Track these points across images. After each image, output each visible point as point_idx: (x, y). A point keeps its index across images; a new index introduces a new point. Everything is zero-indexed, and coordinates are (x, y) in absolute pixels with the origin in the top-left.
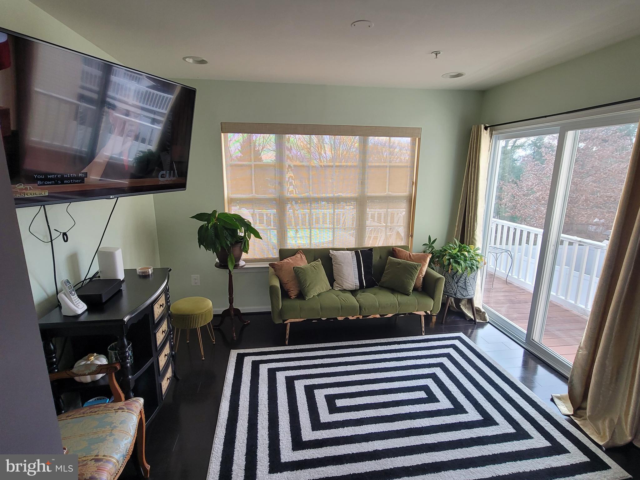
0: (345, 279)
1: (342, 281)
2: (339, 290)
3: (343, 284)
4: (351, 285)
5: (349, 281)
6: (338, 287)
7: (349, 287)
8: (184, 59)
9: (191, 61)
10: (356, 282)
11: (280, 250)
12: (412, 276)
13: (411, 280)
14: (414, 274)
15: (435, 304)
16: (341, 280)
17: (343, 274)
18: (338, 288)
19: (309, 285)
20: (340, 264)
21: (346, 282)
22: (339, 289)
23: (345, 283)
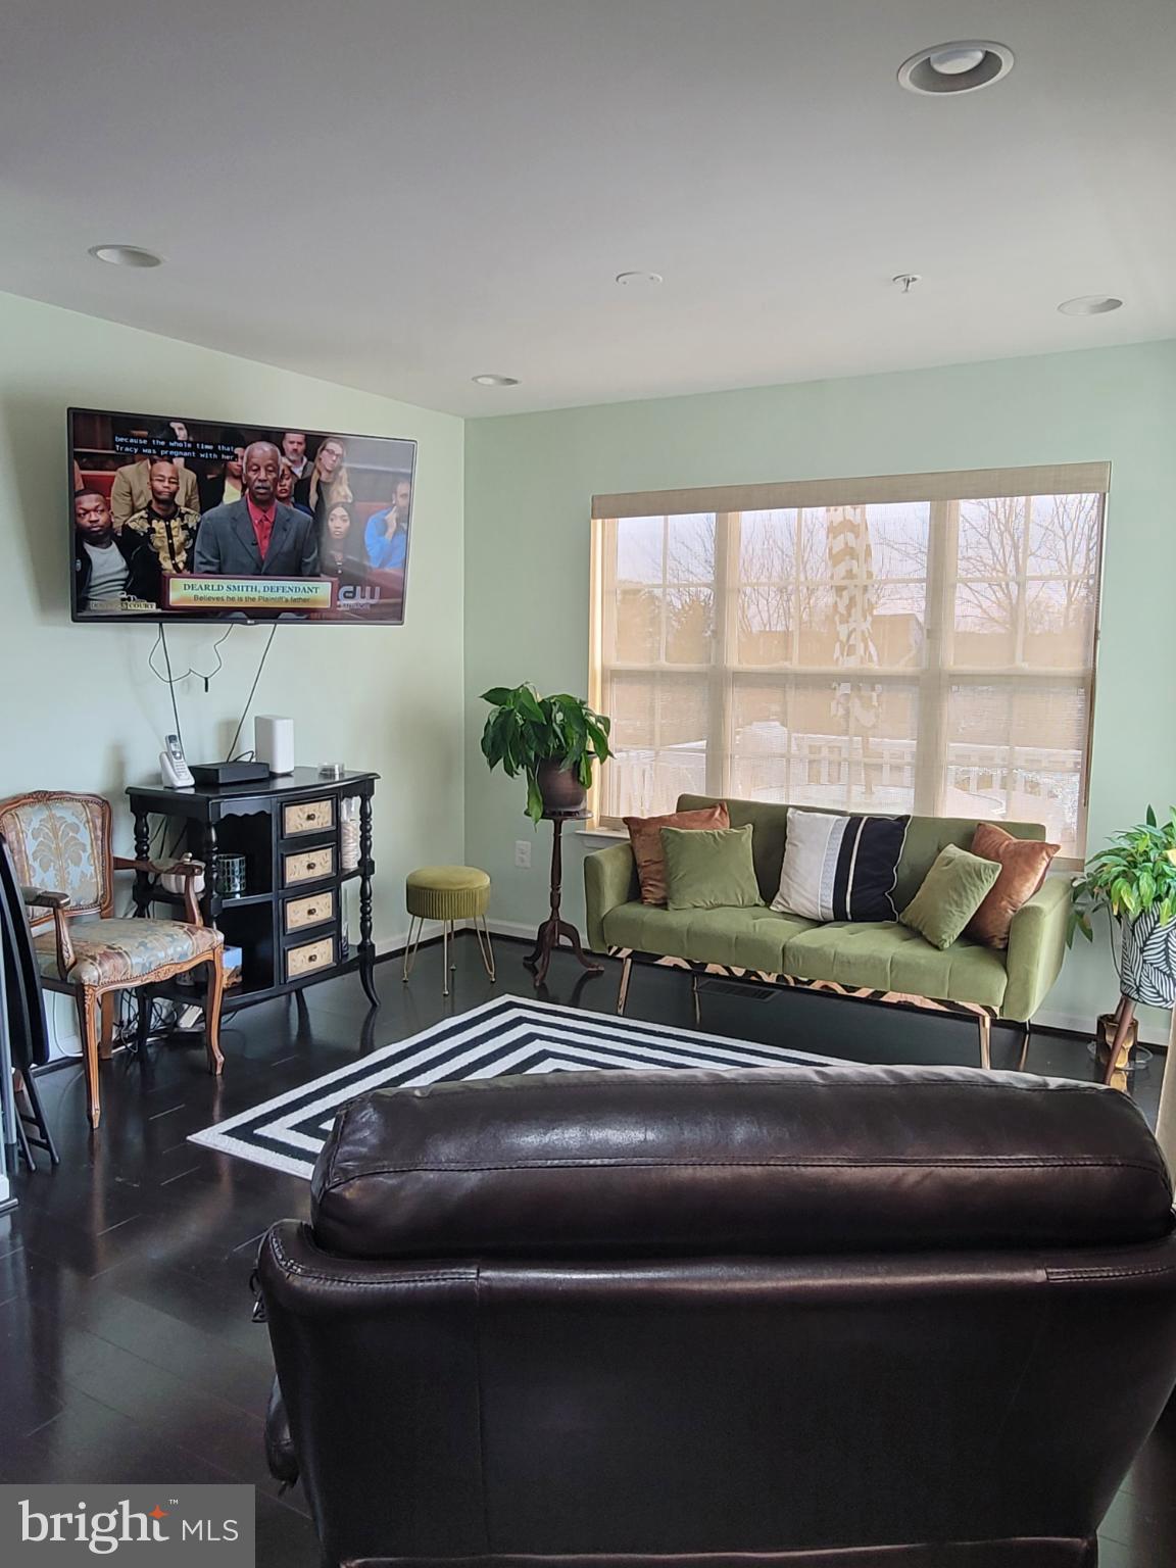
0: (799, 885)
1: (789, 889)
2: (783, 913)
3: (789, 896)
4: (811, 902)
5: (805, 890)
6: (780, 903)
7: (803, 905)
8: (475, 379)
9: (490, 381)
10: (824, 897)
11: (680, 798)
12: (960, 895)
13: (954, 906)
14: (969, 891)
15: (1012, 988)
16: (788, 884)
17: (795, 869)
18: (780, 906)
19: (683, 876)
20: (797, 843)
21: (797, 892)
22: (781, 908)
23: (794, 895)
